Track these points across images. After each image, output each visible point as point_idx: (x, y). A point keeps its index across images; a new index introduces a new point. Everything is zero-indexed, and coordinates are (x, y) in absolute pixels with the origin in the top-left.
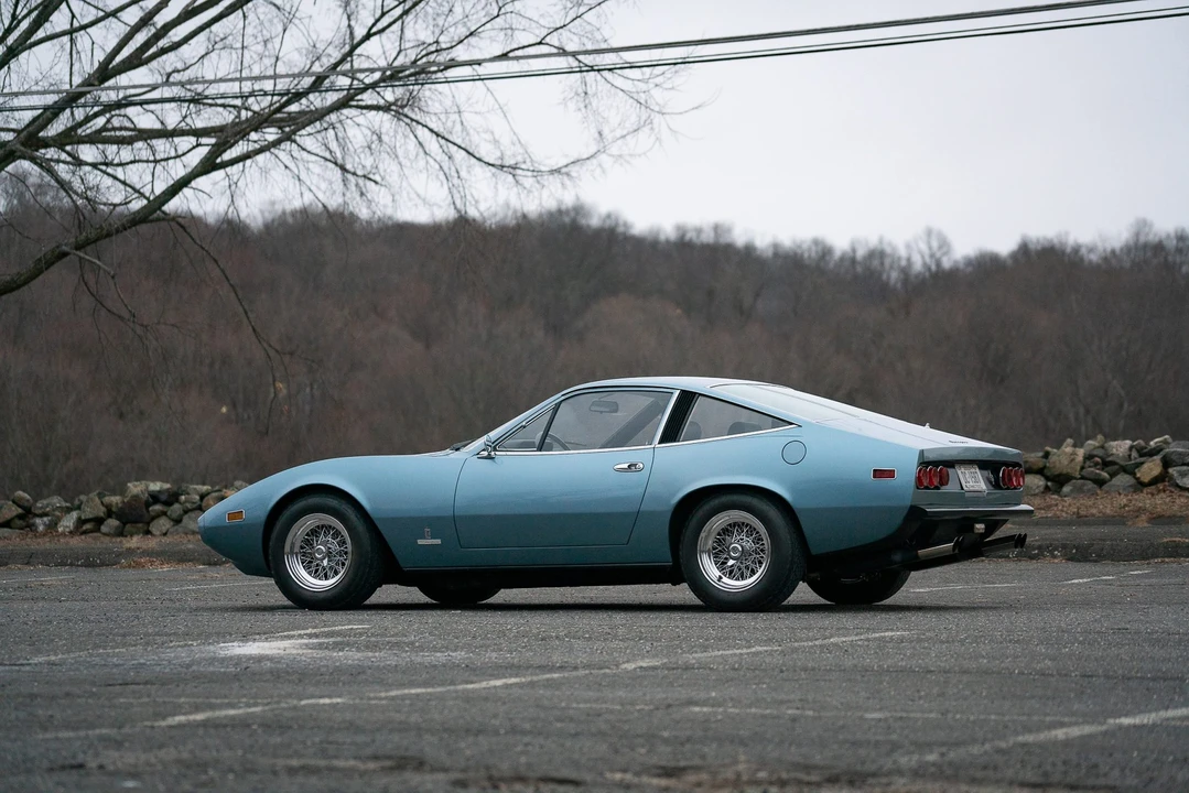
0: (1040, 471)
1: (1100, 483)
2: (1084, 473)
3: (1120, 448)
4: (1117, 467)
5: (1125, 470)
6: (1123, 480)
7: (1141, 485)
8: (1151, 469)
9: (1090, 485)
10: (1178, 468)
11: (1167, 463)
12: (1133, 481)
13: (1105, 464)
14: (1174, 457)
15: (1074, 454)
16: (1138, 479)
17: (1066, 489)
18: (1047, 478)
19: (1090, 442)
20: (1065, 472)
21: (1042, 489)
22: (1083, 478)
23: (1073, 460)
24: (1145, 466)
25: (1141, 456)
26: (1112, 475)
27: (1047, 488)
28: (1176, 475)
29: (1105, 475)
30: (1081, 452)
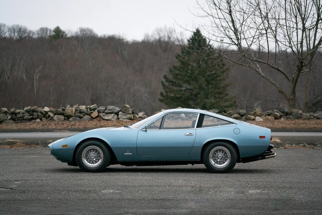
0: (63, 114)
1: (81, 118)
2: (76, 115)
3: (83, 108)
4: (85, 113)
5: (87, 114)
6: (87, 117)
7: (93, 118)
8: (95, 114)
9: (78, 118)
10: (102, 114)
11: (99, 112)
12: (90, 117)
13: (81, 112)
14: (101, 111)
15: (72, 109)
16: (91, 117)
17: (71, 119)
18: (65, 116)
19: (75, 106)
20: (70, 114)
21: (63, 119)
22: (75, 116)
23: (72, 111)
24: (94, 113)
25: (91, 110)
26: (84, 116)
27: (65, 119)
28: (102, 116)
29: (82, 115)
30: (74, 109)
